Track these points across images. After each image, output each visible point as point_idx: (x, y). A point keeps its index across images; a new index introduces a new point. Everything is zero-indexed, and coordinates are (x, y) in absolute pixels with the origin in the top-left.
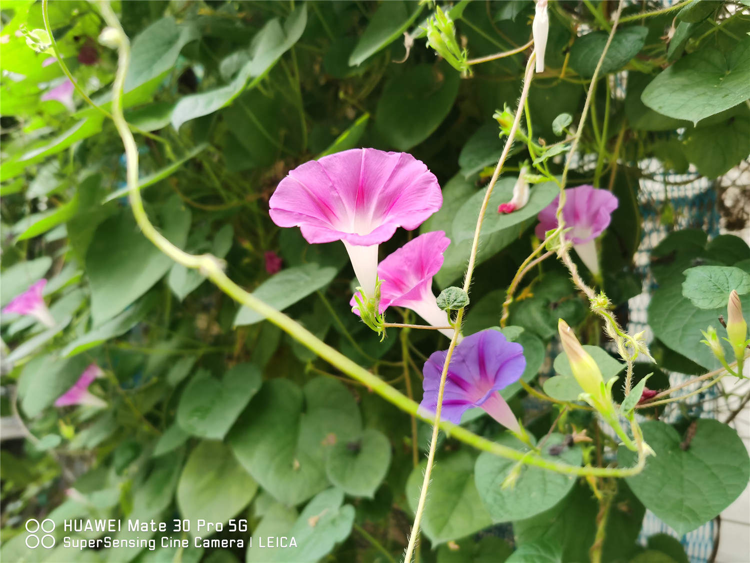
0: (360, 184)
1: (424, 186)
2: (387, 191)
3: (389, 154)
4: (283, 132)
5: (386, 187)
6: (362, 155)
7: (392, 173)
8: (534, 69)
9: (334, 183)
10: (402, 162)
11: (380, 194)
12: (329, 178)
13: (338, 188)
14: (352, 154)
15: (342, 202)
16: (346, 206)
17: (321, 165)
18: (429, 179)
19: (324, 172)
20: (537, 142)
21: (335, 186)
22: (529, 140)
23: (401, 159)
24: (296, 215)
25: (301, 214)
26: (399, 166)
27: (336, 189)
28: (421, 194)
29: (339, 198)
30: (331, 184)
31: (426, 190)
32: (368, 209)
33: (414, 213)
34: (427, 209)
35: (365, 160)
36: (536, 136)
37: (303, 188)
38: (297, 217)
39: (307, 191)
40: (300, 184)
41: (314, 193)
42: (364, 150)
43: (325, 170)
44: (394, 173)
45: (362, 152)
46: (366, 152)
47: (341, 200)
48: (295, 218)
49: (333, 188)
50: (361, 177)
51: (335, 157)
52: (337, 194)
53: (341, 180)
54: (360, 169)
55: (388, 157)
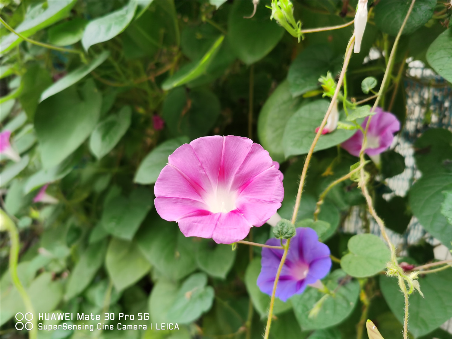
0: (222, 164)
1: (270, 178)
2: (241, 172)
3: (243, 138)
4: (162, 31)
5: (240, 169)
6: (223, 141)
7: (246, 158)
8: (352, 49)
9: (202, 163)
10: (253, 151)
11: (236, 174)
12: (198, 159)
13: (205, 168)
14: (216, 139)
15: (208, 179)
16: (212, 181)
17: (192, 148)
18: (275, 174)
19: (194, 153)
20: (350, 100)
21: (203, 166)
22: (344, 98)
23: (253, 147)
24: (175, 200)
25: (178, 198)
26: (251, 153)
27: (203, 169)
28: (268, 185)
29: (206, 175)
30: (200, 164)
31: (271, 181)
32: (227, 182)
33: (263, 202)
34: (272, 202)
35: (226, 146)
36: (349, 96)
37: (179, 172)
38: (175, 201)
39: (182, 175)
40: (176, 170)
41: (187, 176)
42: (225, 137)
43: (195, 152)
44: (247, 158)
45: (223, 138)
46: (226, 139)
47: (208, 177)
48: (173, 202)
49: (201, 167)
50: (222, 159)
51: (203, 139)
52: (204, 173)
53: (207, 160)
54: (222, 154)
55: (243, 141)
